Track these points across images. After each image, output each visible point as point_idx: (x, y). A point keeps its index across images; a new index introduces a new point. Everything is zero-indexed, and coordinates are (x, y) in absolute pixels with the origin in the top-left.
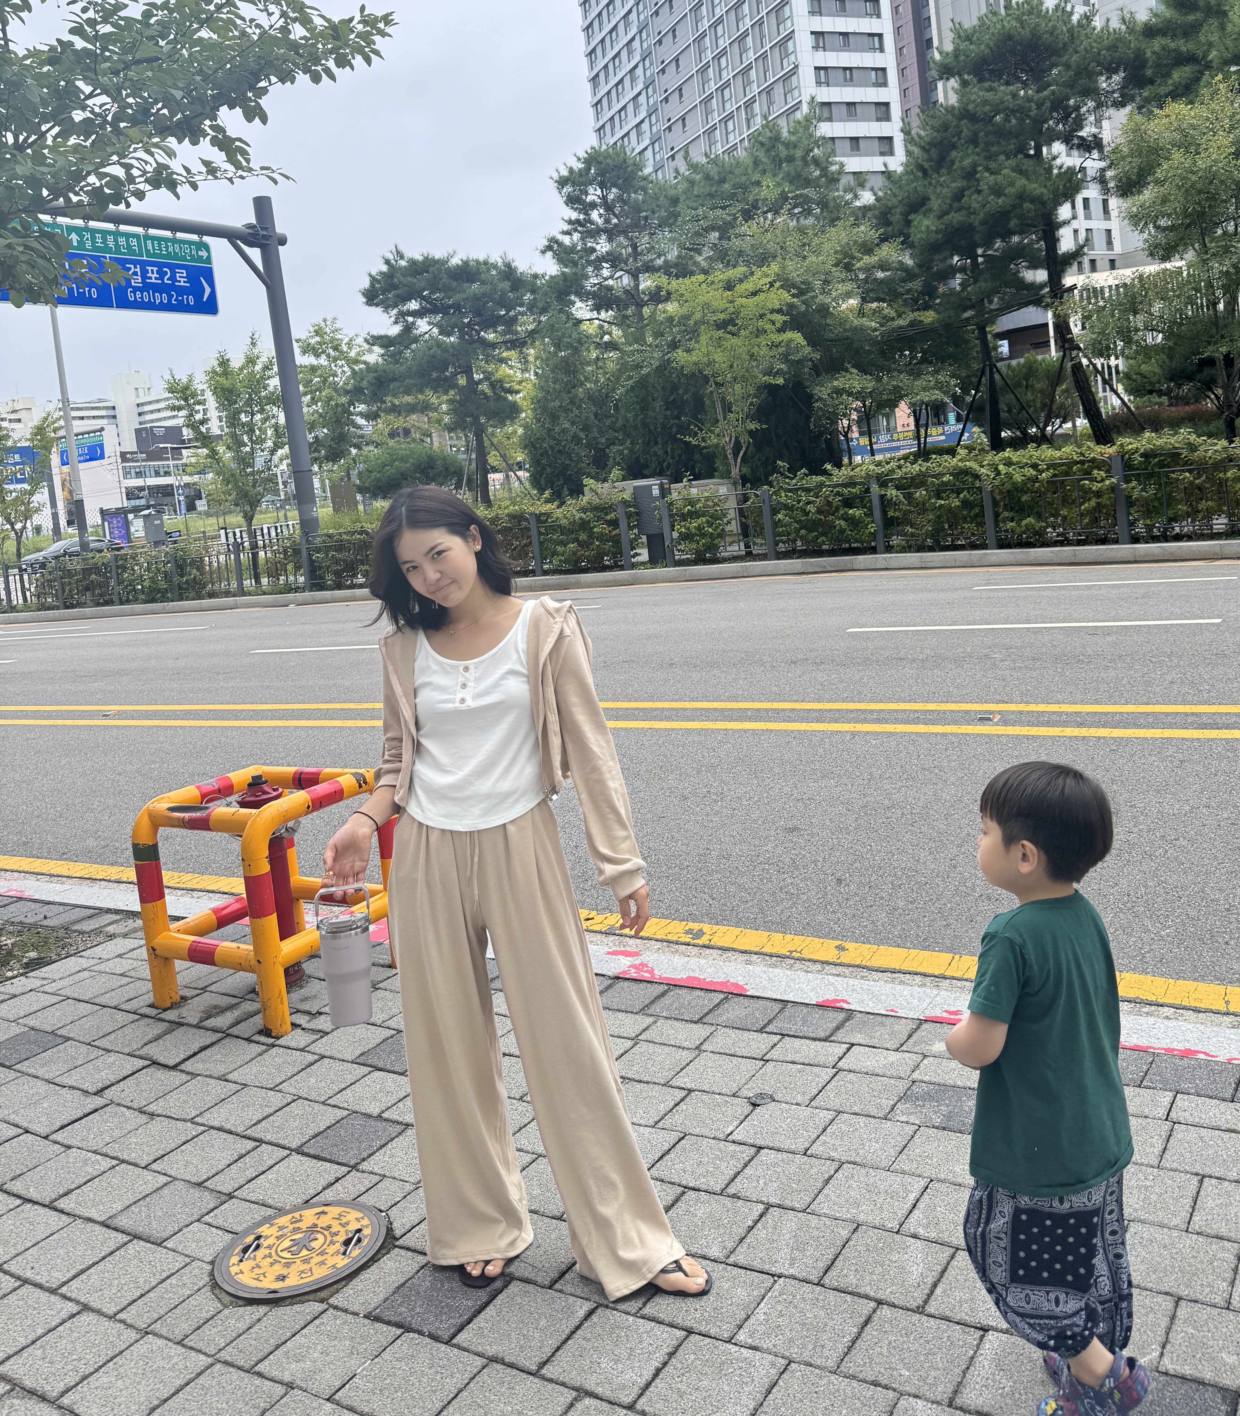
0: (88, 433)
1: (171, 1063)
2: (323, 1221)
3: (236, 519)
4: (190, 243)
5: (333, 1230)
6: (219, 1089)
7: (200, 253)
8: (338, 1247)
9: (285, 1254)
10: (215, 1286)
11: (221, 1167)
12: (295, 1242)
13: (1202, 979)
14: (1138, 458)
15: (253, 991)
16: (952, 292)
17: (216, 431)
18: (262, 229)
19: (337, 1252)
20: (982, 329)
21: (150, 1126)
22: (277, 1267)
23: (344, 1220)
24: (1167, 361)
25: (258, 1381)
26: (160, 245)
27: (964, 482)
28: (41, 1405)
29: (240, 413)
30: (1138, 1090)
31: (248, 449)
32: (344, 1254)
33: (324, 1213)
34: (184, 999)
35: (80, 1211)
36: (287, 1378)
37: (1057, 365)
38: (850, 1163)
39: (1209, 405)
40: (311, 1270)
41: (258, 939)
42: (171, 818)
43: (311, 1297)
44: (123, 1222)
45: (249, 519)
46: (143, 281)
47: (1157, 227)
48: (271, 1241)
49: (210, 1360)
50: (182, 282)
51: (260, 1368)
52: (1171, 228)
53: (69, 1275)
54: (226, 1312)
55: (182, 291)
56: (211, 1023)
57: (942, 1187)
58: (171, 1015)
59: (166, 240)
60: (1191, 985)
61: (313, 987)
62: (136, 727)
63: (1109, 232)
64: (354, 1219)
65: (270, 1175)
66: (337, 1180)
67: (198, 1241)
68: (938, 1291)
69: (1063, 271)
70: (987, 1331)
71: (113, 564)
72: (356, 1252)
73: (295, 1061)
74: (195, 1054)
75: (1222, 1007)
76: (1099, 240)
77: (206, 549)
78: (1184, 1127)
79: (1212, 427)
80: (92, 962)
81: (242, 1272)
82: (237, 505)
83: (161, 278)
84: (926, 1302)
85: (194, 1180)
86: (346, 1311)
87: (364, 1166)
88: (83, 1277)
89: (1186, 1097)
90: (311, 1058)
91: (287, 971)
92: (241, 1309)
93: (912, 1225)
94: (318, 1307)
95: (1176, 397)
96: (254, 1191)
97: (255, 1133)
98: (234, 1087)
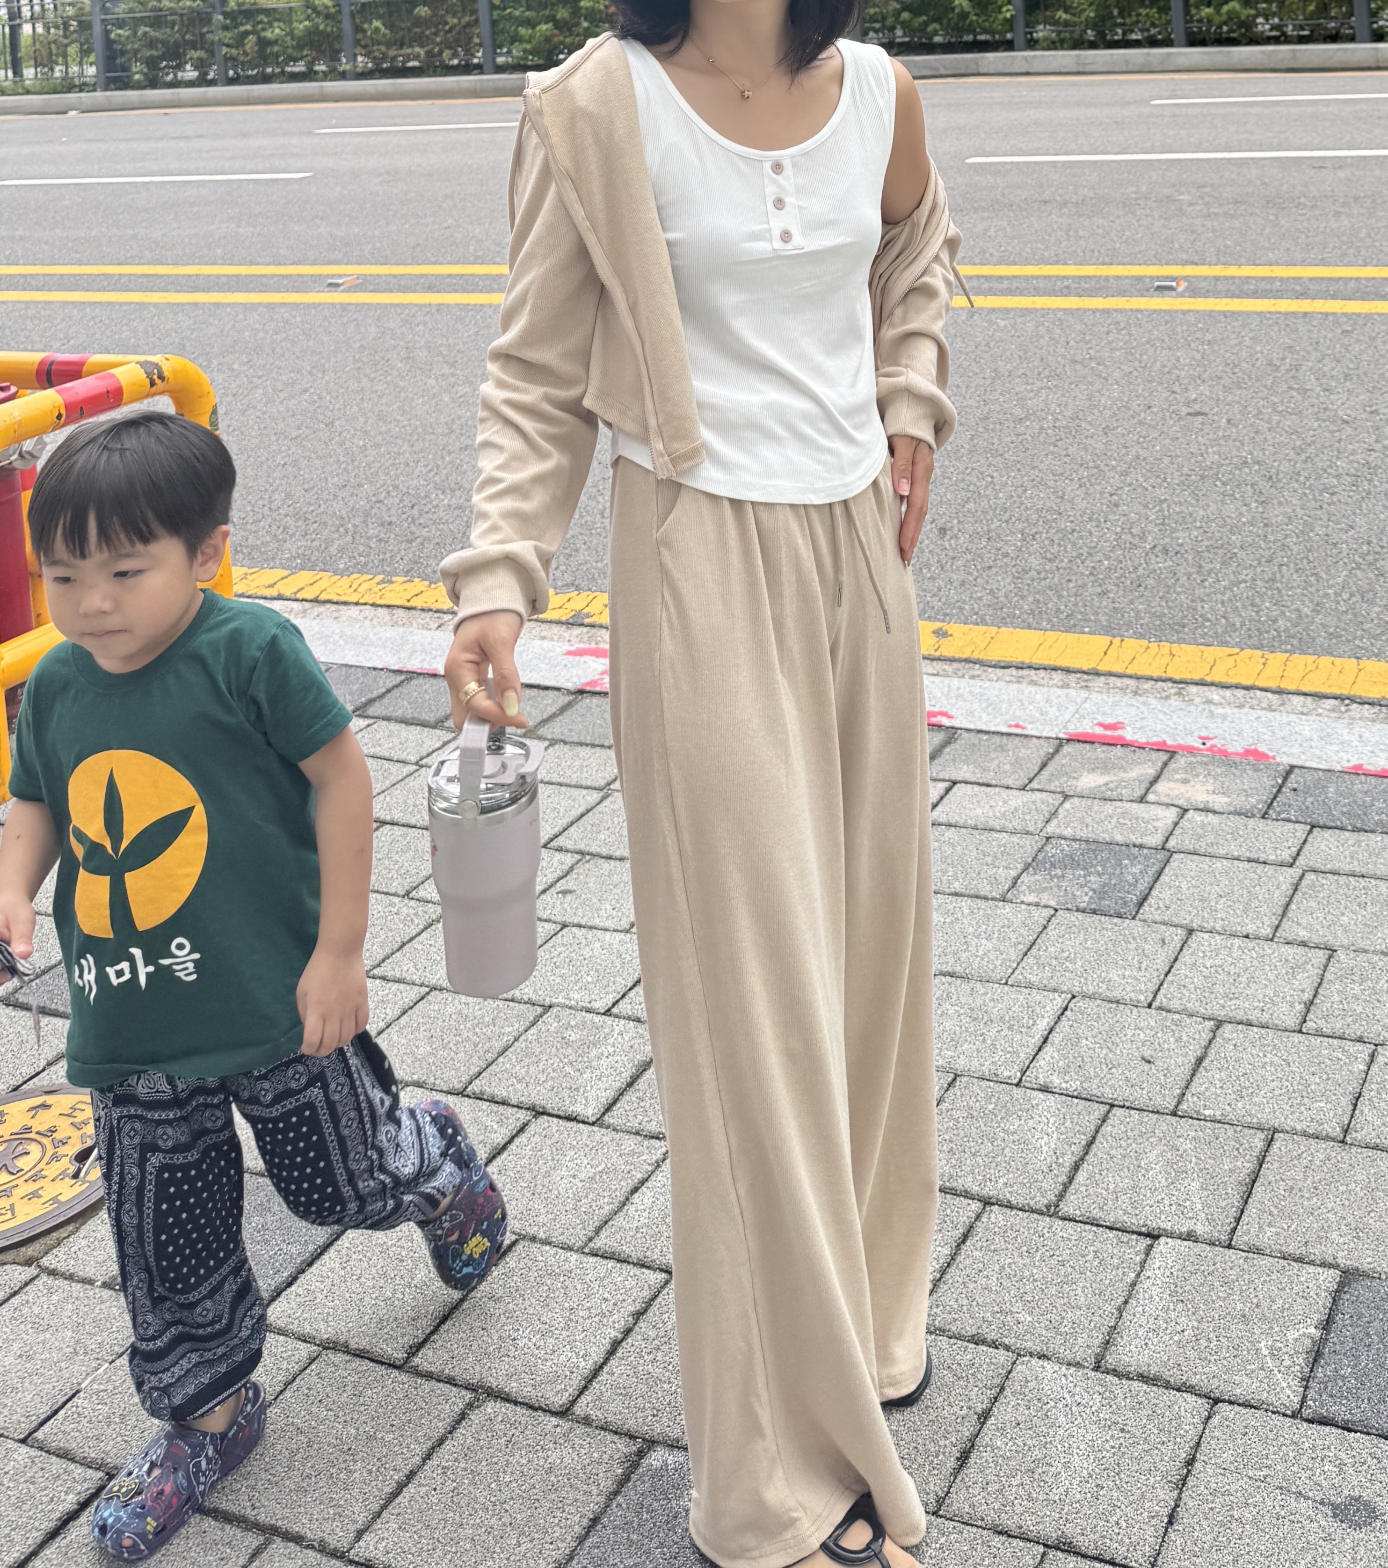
2: (41, 1122)
5: (59, 1136)
19: (63, 1174)
32: (75, 1176)
33: (44, 1106)
38: (946, 974)
43: (10, 1255)
57: (1091, 1006)
68: (1082, 1176)
70: (1156, 1237)
84: (1061, 1196)
86: (70, 1278)
93: (1042, 1071)
94: (20, 1274)
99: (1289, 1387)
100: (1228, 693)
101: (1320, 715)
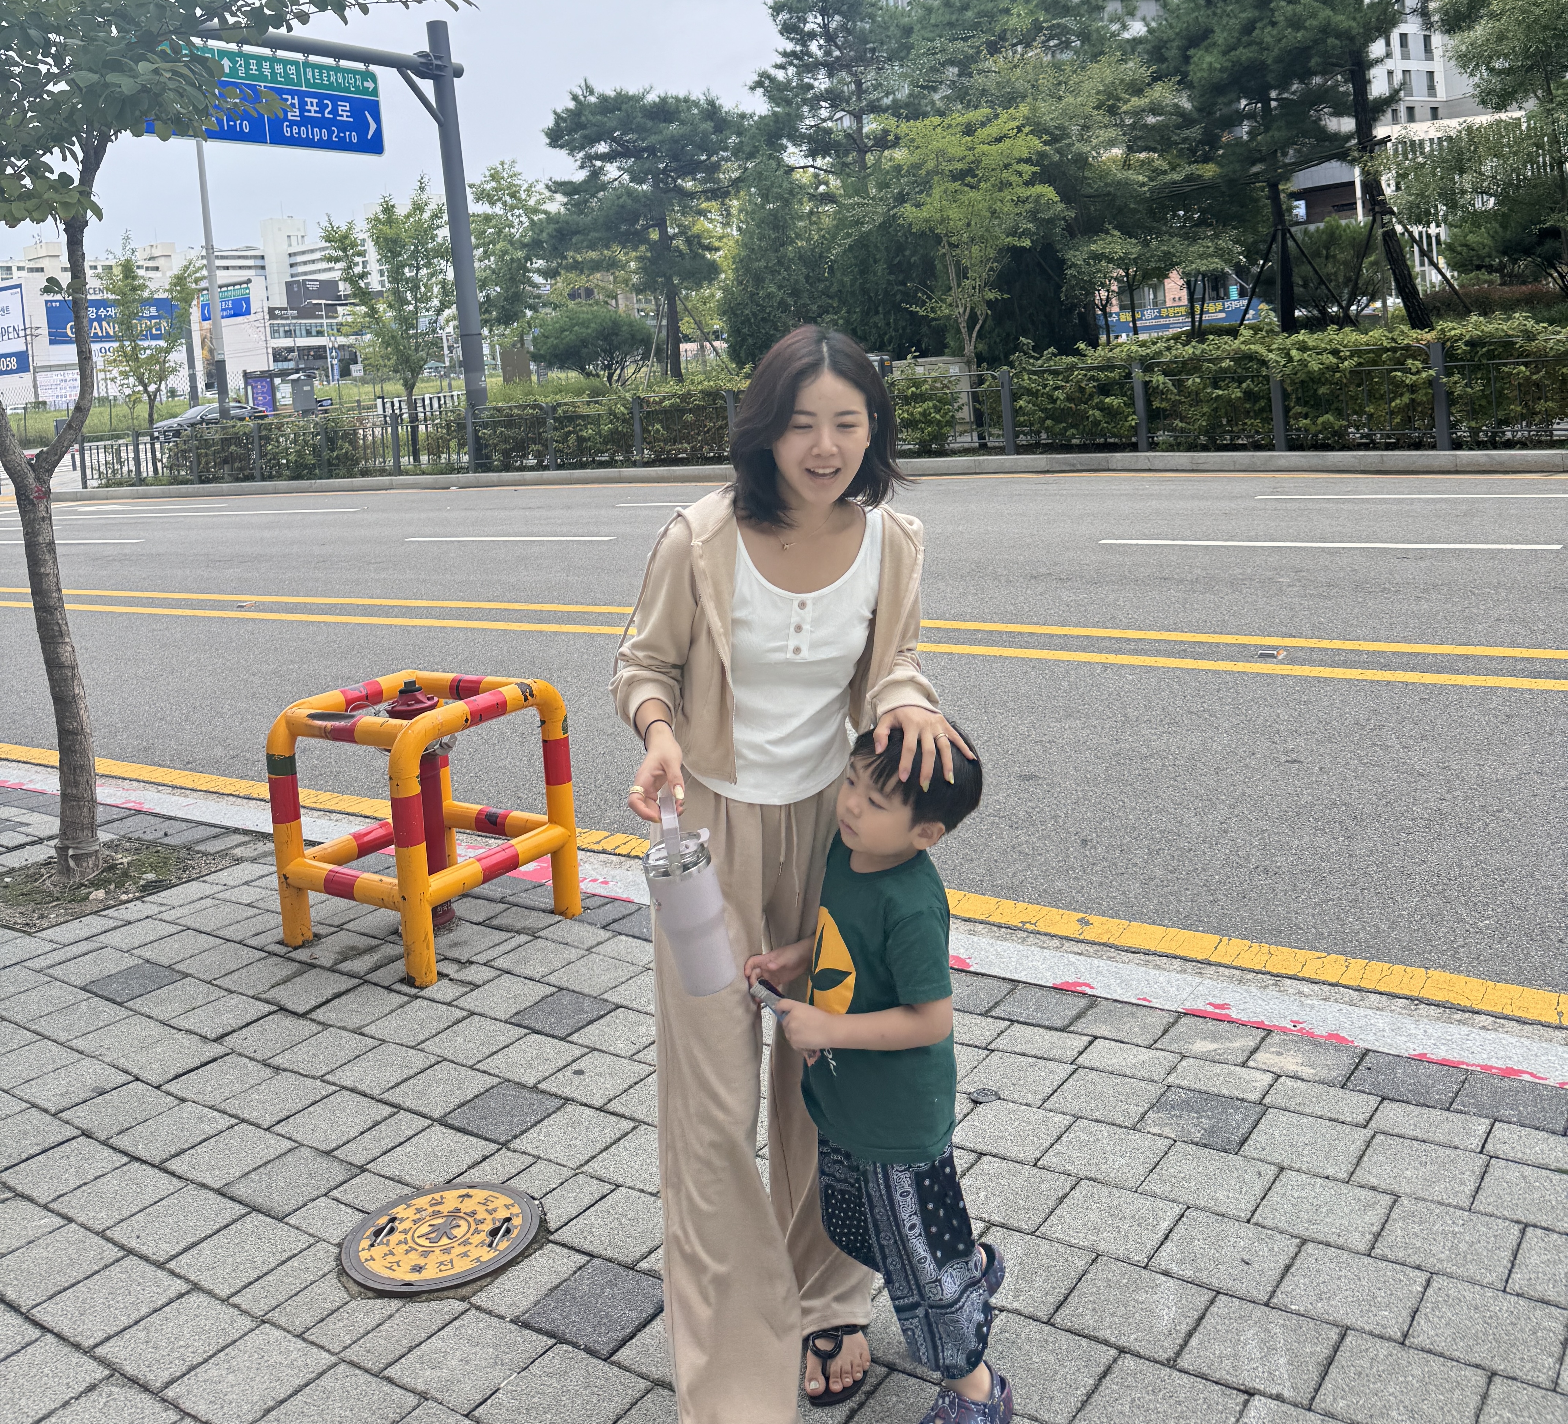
0: (234, 285)
1: (301, 1009)
2: (468, 1206)
3: (395, 387)
4: (355, 72)
5: (477, 1217)
6: (352, 1044)
7: (366, 84)
8: (483, 1236)
9: (422, 1241)
10: (342, 1273)
11: (352, 1135)
12: (434, 1228)
13: (1529, 983)
14: (1462, 347)
15: (396, 932)
16: (1238, 141)
17: (376, 286)
18: (437, 58)
19: (482, 1243)
20: (1274, 187)
21: (274, 1081)
22: (413, 1255)
23: (492, 1206)
24: (1500, 230)
25: (387, 1388)
26: (321, 74)
27: (1247, 369)
28: (143, 1396)
29: (404, 266)
30: (1446, 1114)
31: (411, 308)
32: (490, 1245)
33: (468, 1196)
34: (317, 936)
35: (193, 1175)
36: (421, 1387)
37: (1365, 232)
38: (1090, 1179)
39: (1551, 285)
40: (451, 1262)
41: (403, 871)
42: (311, 727)
43: (451, 1293)
44: (240, 1190)
45: (409, 387)
46: (301, 115)
47: (1491, 70)
48: (405, 1225)
49: (334, 1359)
50: (345, 116)
51: (388, 1373)
52: (1508, 72)
53: (179, 1248)
54: (354, 1304)
55: (344, 127)
56: (346, 967)
57: (1202, 1216)
58: (302, 955)
59: (329, 68)
60: (1515, 990)
61: (463, 932)
62: (274, 621)
63: (1431, 74)
64: (503, 1207)
65: (409, 1148)
66: (485, 1159)
67: (324, 1219)
68: (1194, 1342)
69: (1375, 120)
70: (1252, 1395)
71: (255, 434)
72: (503, 1245)
73: (440, 1017)
74: (327, 1002)
75: (1554, 1020)
76: (1419, 84)
77: (359, 421)
78: (1502, 1163)
79: (1554, 312)
81: (373, 1259)
82: (396, 371)
83: (321, 111)
84: (1178, 1354)
85: (323, 1147)
86: (490, 1313)
87: (516, 1144)
88: (195, 1251)
89: (1506, 1126)
90: (459, 1014)
91: (434, 910)
92: (371, 1302)
93: (1163, 1260)
94: (458, 1306)
95: (1510, 275)
96: (389, 1165)
97: (391, 1096)
98: (371, 1042)
100: (1316, 988)
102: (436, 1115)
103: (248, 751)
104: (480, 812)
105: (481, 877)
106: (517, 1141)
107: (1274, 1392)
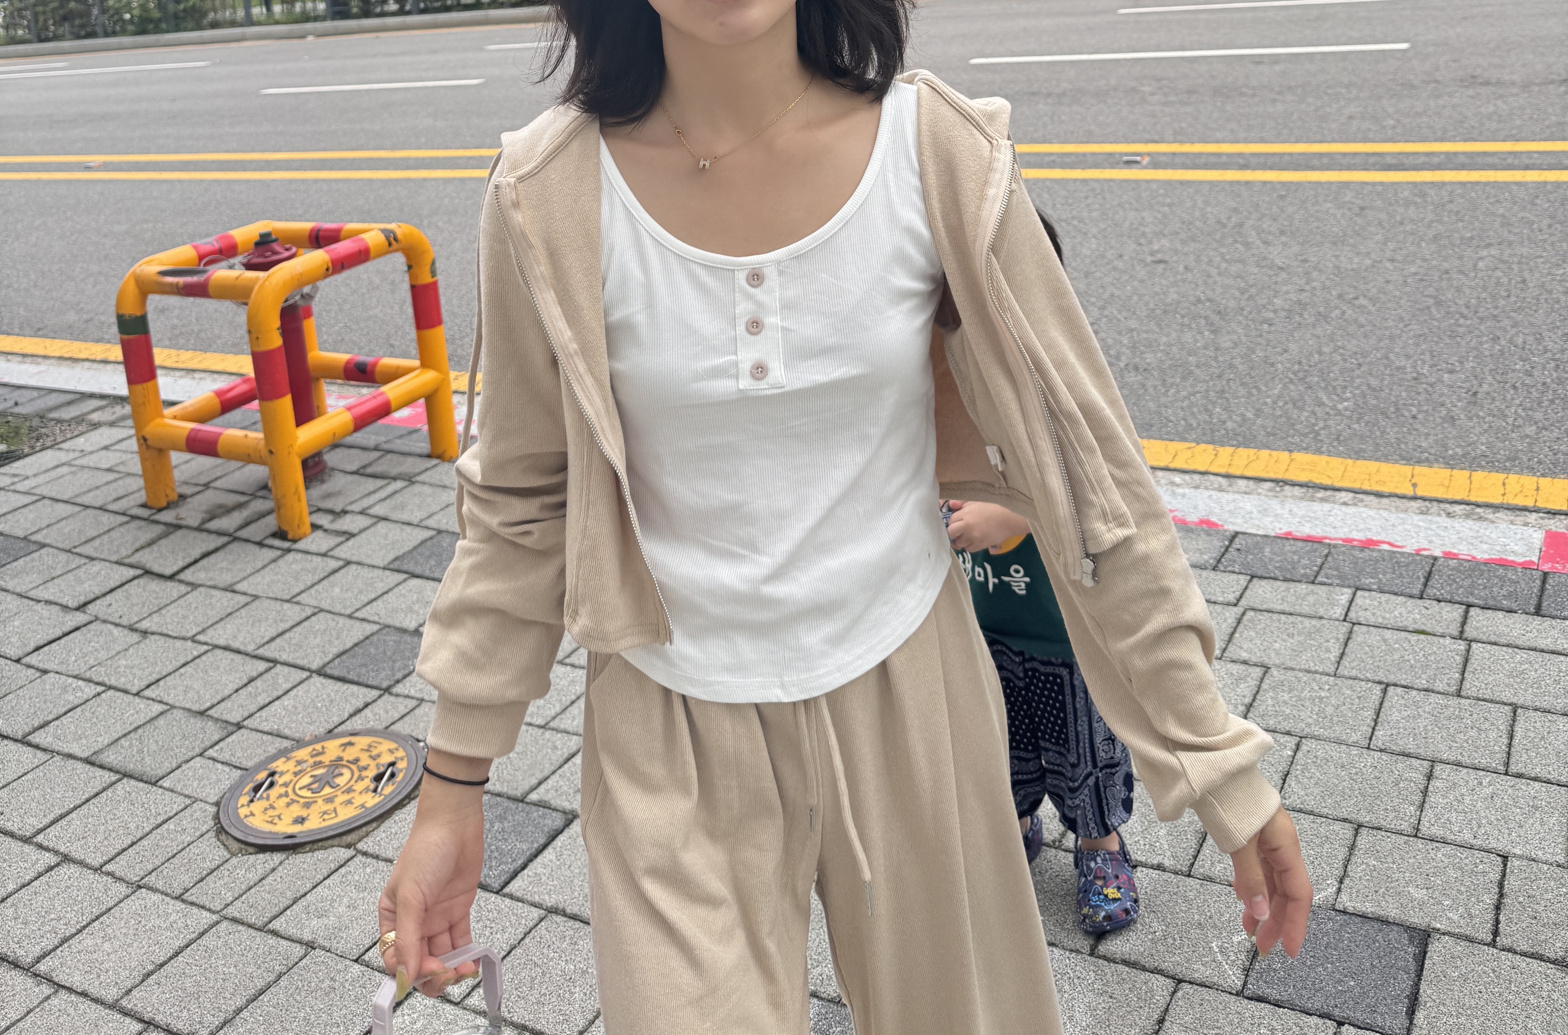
1: (168, 571)
2: (350, 754)
5: (361, 763)
6: (224, 601)
8: (367, 783)
9: (305, 793)
10: (221, 830)
11: (227, 692)
12: (316, 779)
13: (1386, 458)
15: (265, 487)
19: (367, 789)
21: (142, 645)
22: (294, 807)
23: (375, 752)
25: (272, 941)
28: (14, 973)
30: (1310, 586)
32: (375, 791)
33: (351, 744)
34: (182, 497)
35: (61, 747)
36: (307, 936)
40: (335, 810)
41: (268, 425)
42: (162, 284)
43: (336, 841)
44: (109, 757)
48: (286, 778)
49: (215, 917)
51: (272, 925)
53: (46, 821)
54: (234, 861)
56: (214, 525)
58: (167, 516)
60: (1371, 465)
61: (337, 482)
62: (124, 180)
64: (386, 751)
65: (286, 701)
66: (366, 705)
67: (200, 780)
72: (389, 790)
73: (316, 568)
74: (196, 562)
75: (1410, 491)
78: (1364, 628)
80: (72, 455)
81: (252, 814)
85: (196, 707)
86: (377, 857)
87: (399, 689)
88: (63, 822)
89: (1367, 594)
90: (334, 564)
91: (305, 463)
92: (252, 858)
94: (344, 853)
96: (267, 720)
97: (269, 651)
98: (243, 599)
99: (1234, 974)
100: (1187, 477)
101: (1259, 494)
102: (314, 666)
103: (103, 314)
104: (348, 362)
105: (351, 426)
106: (400, 685)
107: (1155, 862)
